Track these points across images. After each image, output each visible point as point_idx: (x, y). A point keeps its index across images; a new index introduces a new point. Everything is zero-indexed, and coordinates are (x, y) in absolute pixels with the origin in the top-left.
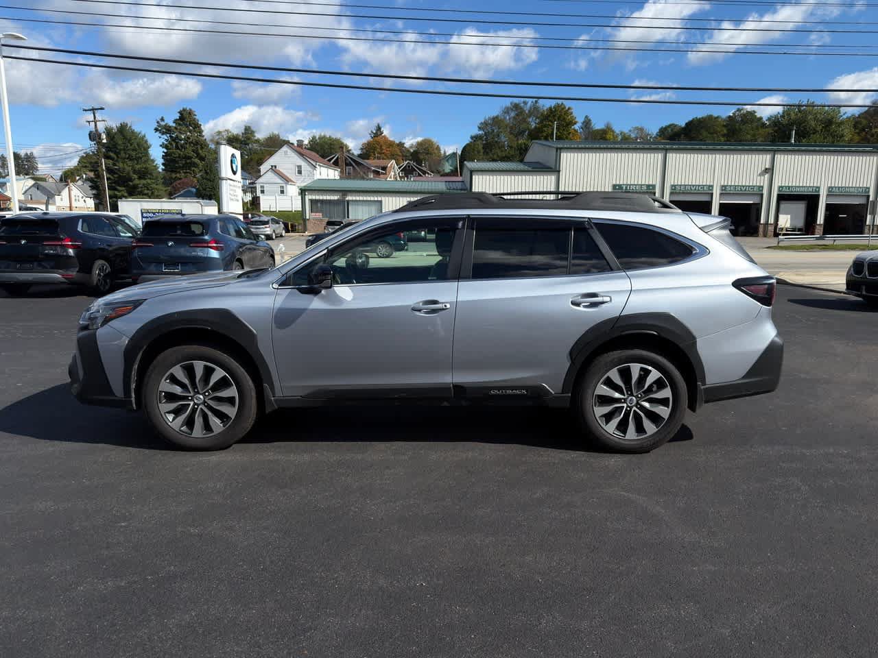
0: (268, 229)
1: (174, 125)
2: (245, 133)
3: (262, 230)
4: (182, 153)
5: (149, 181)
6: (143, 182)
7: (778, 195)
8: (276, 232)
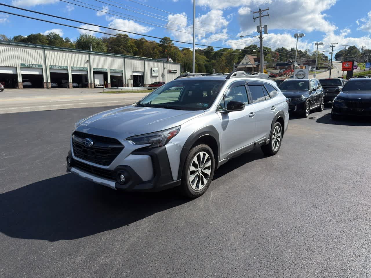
7: (93, 71)
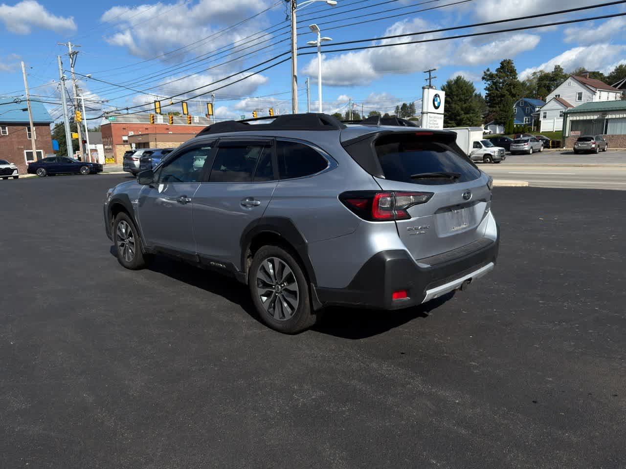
0: (526, 146)
1: (496, 73)
2: (555, 71)
3: (521, 147)
4: (498, 93)
5: (471, 115)
6: (468, 116)
8: (534, 148)
